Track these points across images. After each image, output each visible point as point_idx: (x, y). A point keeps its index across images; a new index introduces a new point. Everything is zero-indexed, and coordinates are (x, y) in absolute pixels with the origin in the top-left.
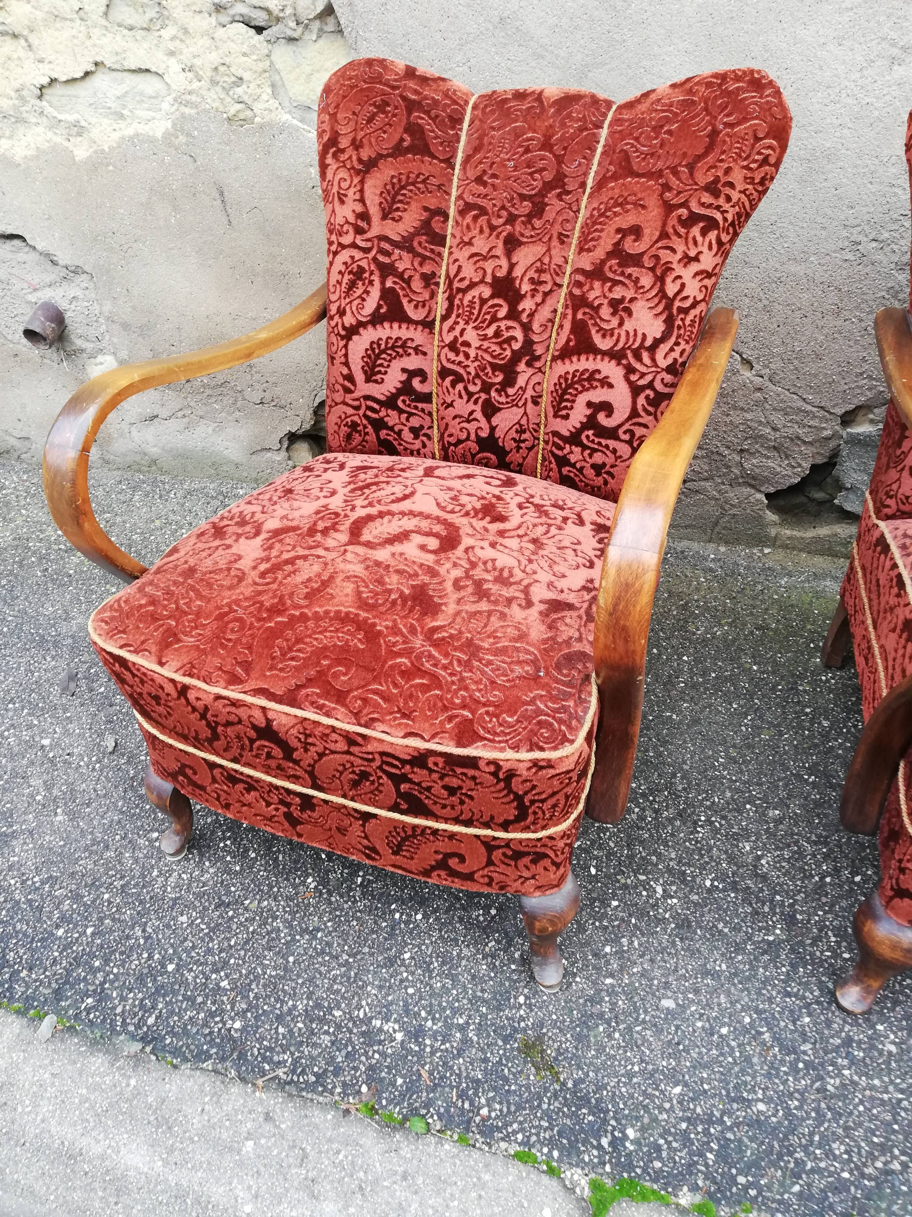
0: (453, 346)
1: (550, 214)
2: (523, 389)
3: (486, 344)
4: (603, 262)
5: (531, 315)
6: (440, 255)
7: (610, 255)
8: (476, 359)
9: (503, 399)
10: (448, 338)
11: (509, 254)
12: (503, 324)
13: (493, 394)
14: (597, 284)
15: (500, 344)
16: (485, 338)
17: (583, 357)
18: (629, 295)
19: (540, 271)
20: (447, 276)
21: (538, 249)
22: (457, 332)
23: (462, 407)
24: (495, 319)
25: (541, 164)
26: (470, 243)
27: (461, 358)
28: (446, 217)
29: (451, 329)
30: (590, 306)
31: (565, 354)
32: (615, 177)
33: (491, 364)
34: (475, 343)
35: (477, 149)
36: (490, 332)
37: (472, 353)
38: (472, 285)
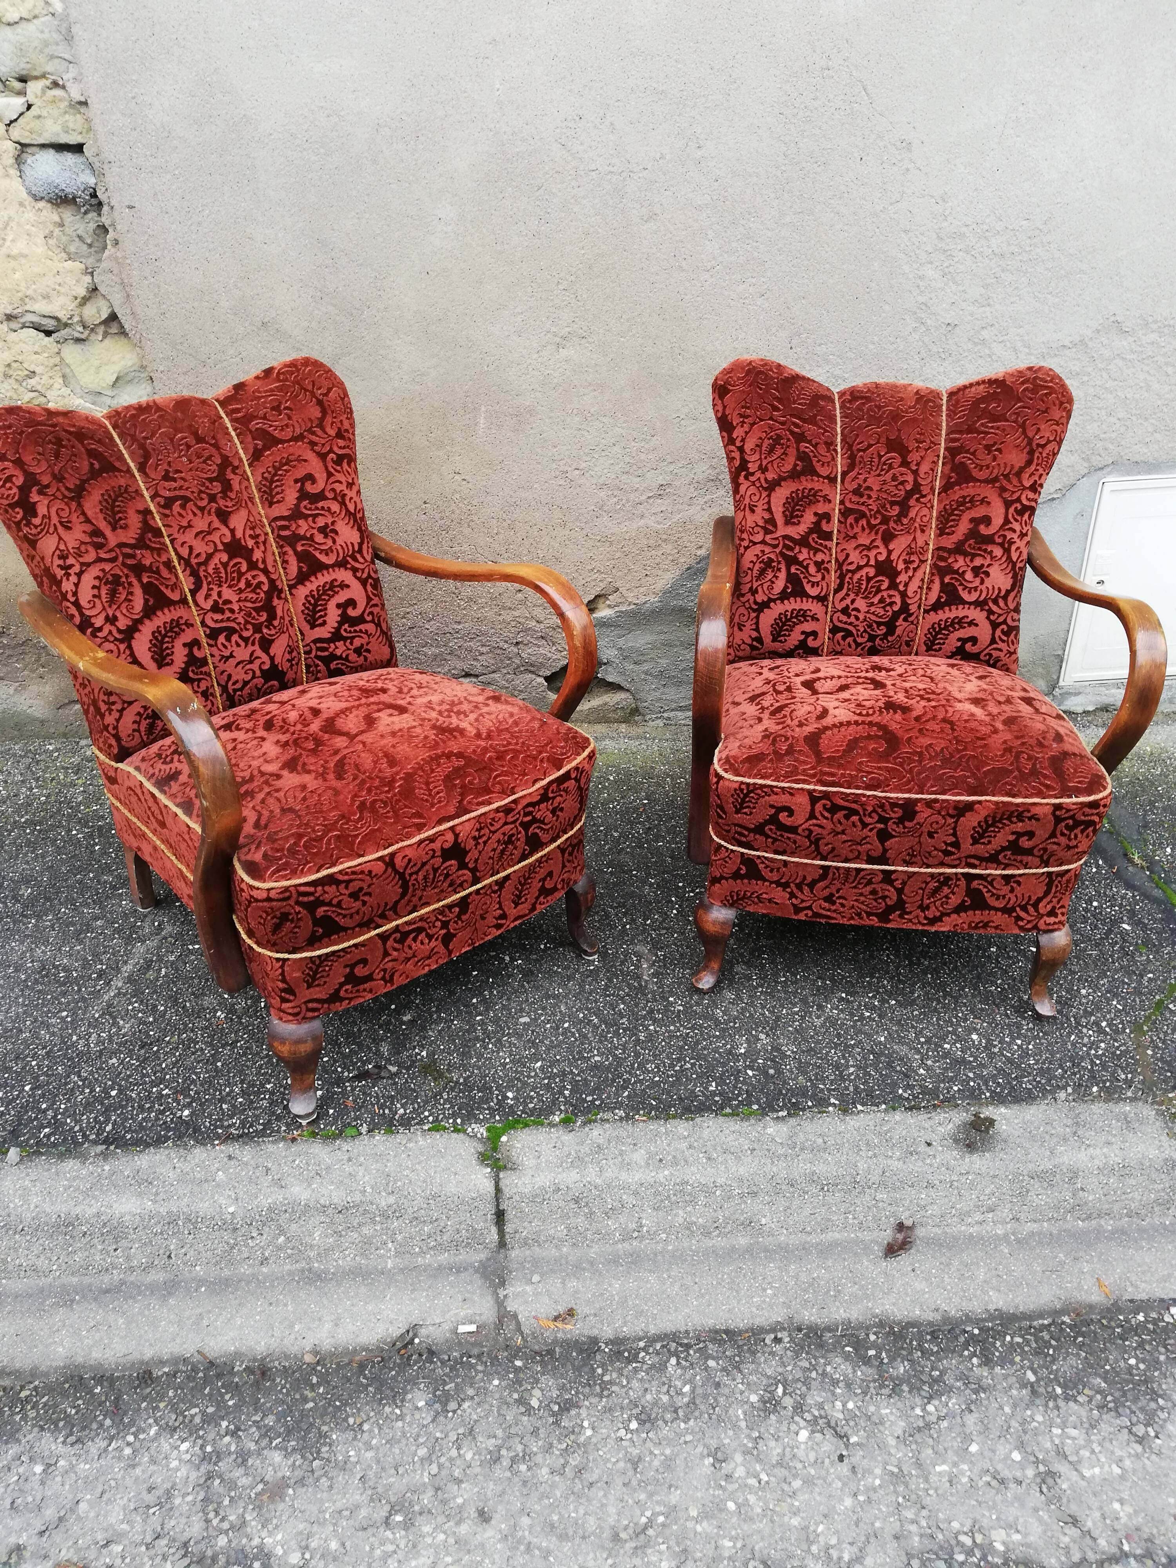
0: (216, 608)
1: (236, 486)
2: (282, 618)
3: (243, 596)
4: (297, 506)
5: (264, 562)
6: (164, 544)
7: (300, 499)
8: (241, 610)
9: (273, 632)
10: (208, 605)
11: (225, 523)
12: (249, 576)
13: (265, 631)
14: (301, 522)
15: (253, 591)
16: (241, 591)
17: (319, 575)
18: (330, 521)
19: (252, 528)
20: (180, 557)
21: (243, 513)
22: (215, 596)
23: (242, 653)
24: (241, 574)
25: (206, 454)
26: (190, 526)
27: (228, 614)
28: (151, 512)
29: (207, 597)
30: (304, 538)
31: (302, 578)
32: (266, 448)
33: (254, 609)
34: (234, 598)
35: (147, 456)
36: (242, 585)
37: (236, 607)
38: (209, 556)
